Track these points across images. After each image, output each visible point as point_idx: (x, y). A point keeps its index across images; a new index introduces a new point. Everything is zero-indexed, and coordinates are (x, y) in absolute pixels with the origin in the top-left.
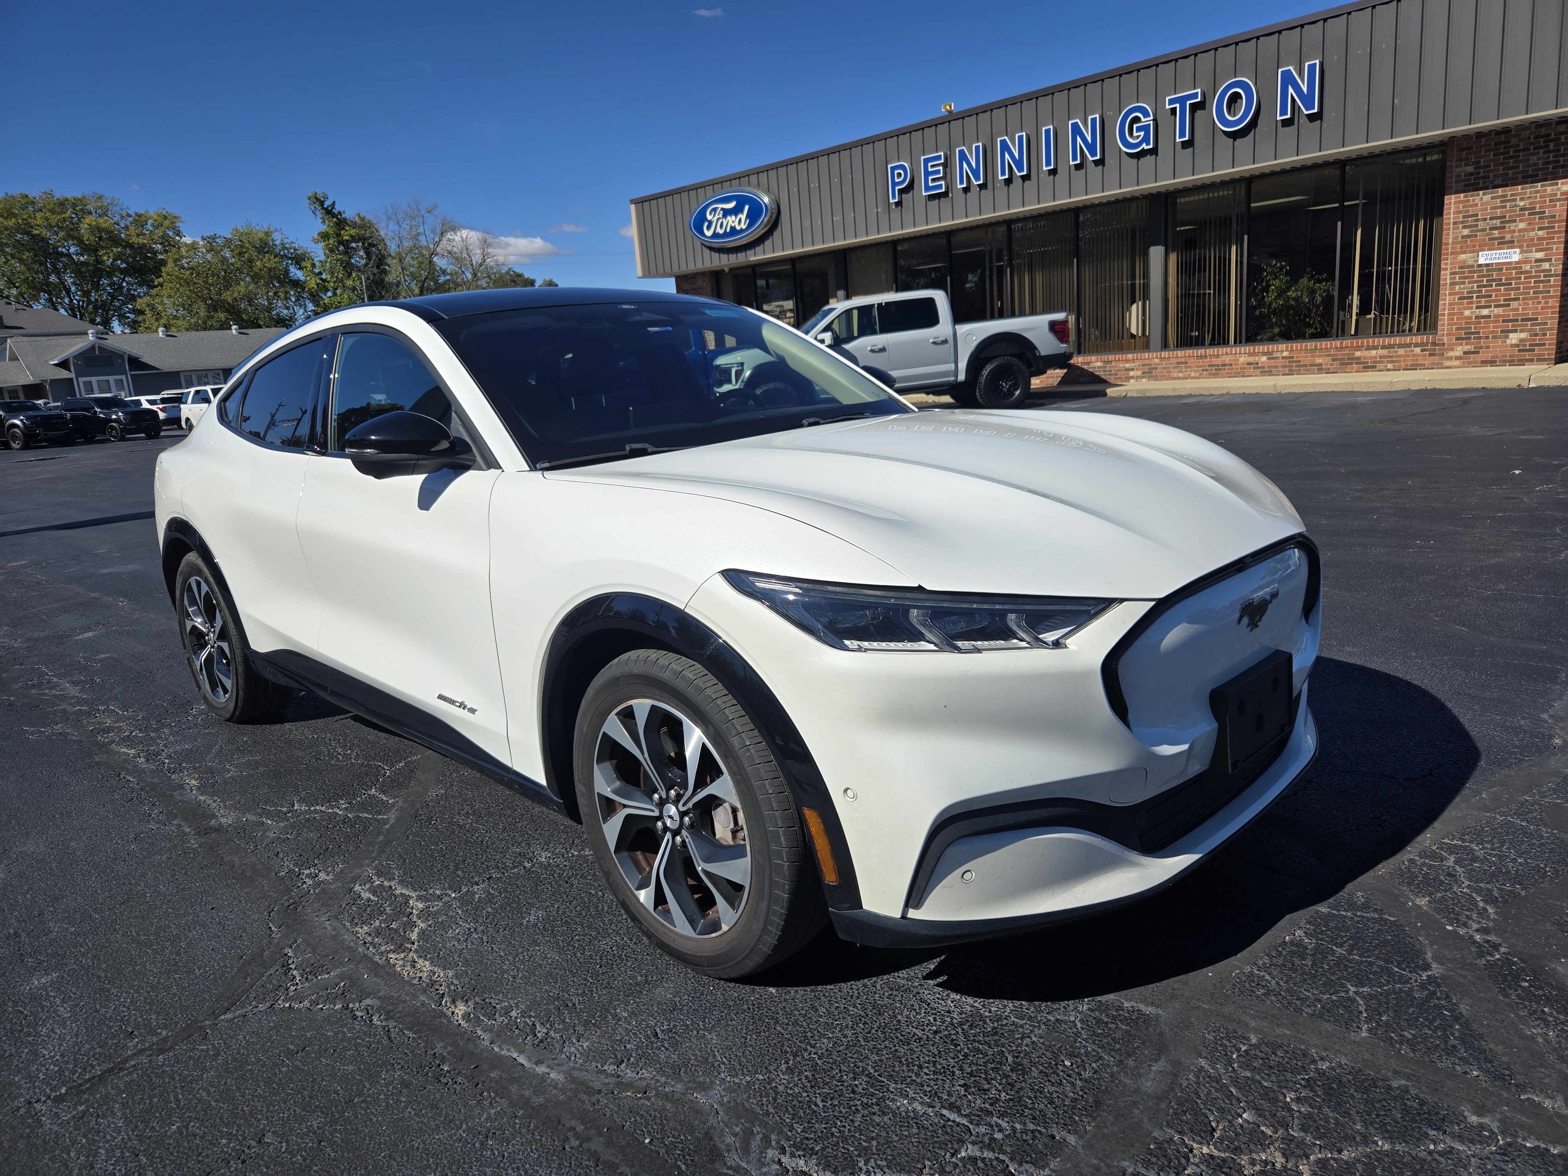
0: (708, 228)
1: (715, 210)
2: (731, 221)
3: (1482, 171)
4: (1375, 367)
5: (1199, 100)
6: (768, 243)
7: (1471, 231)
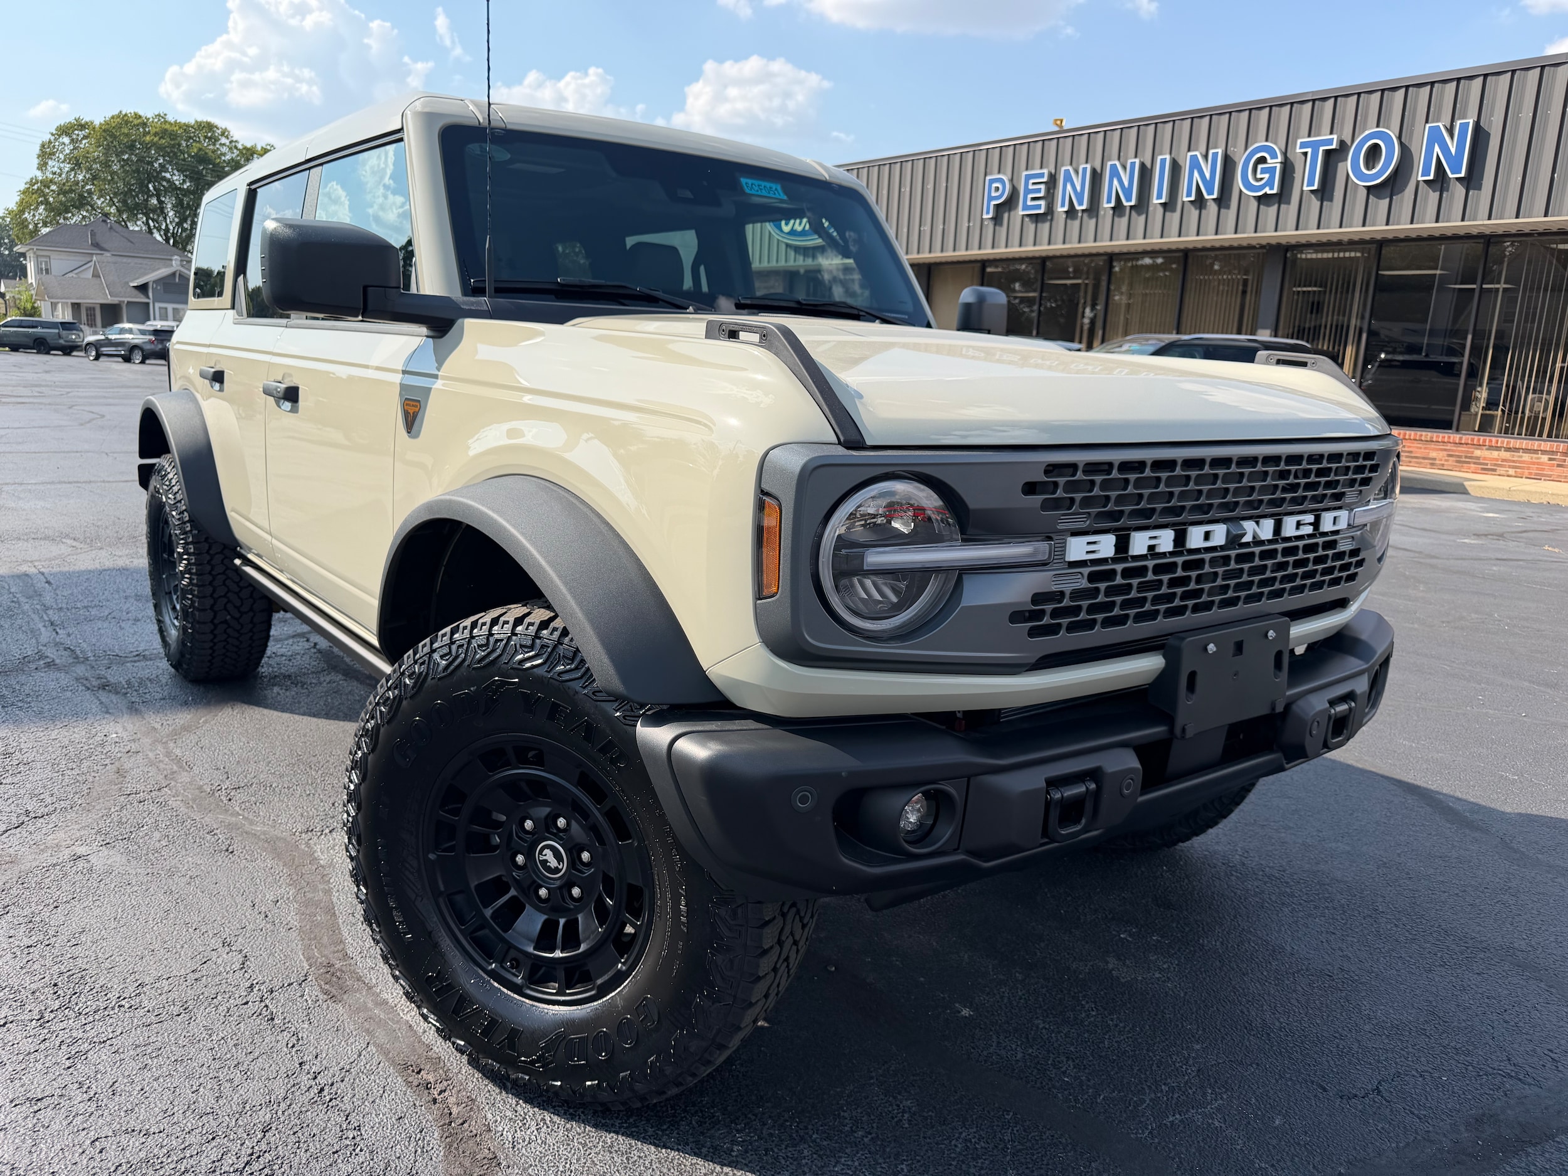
0: (787, 225)
4: (1495, 470)
5: (1333, 147)
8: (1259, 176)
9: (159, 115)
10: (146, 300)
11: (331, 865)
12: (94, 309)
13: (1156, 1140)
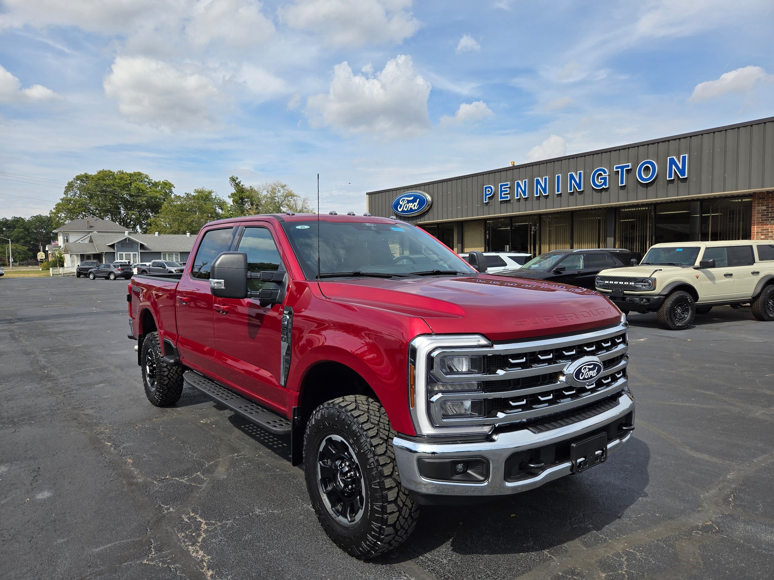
0: (400, 208)
1: (404, 200)
2: (411, 205)
3: (770, 209)
5: (630, 168)
6: (427, 216)
7: (765, 237)
8: (600, 181)
10: (114, 251)
12: (90, 256)
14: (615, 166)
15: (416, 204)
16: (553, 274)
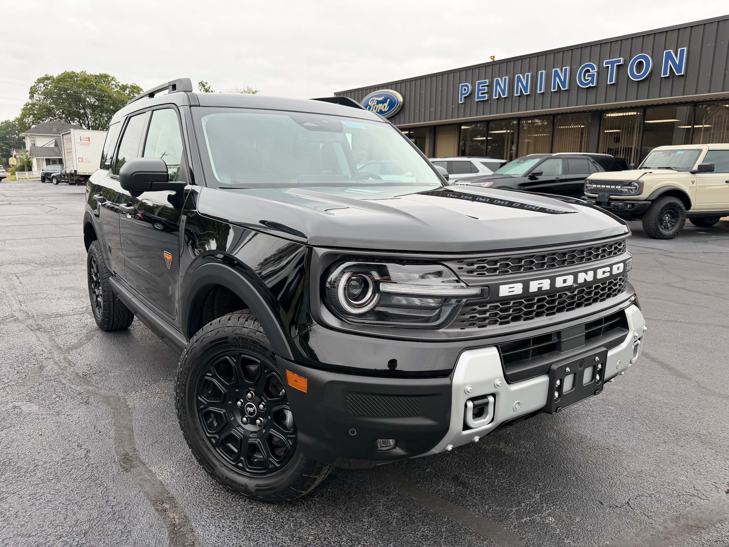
0: (369, 109)
1: (373, 100)
2: (381, 106)
5: (621, 63)
8: (586, 78)
9: (83, 72)
11: (134, 407)
12: (56, 161)
13: (517, 530)
14: (605, 61)
15: (386, 105)
16: (529, 179)
